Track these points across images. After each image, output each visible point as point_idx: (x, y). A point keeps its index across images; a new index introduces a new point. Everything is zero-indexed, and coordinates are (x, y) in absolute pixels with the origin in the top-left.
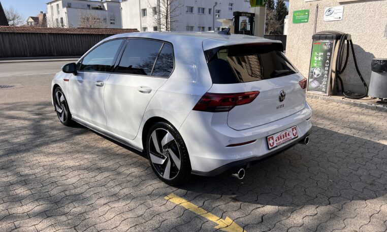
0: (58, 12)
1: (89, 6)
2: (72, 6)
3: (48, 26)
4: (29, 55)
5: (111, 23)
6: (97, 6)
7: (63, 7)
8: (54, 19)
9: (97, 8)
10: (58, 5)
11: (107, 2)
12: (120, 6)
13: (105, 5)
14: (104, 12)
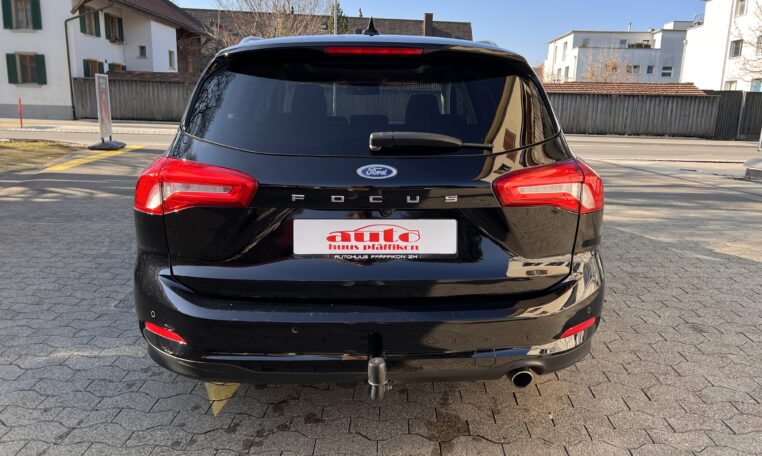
0: (564, 56)
1: (623, 42)
2: (591, 44)
5: (664, 75)
6: (640, 42)
7: (574, 47)
9: (639, 46)
10: (566, 43)
11: (663, 31)
12: (685, 38)
13: (658, 37)
14: (653, 53)
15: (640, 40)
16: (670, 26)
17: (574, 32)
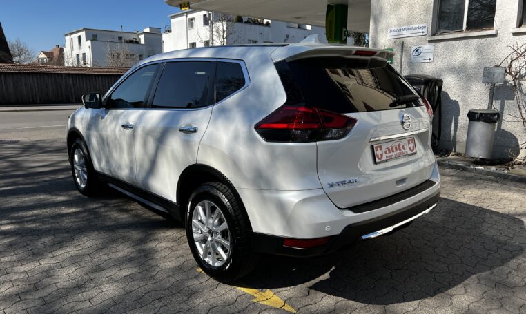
1: (120, 38)
2: (99, 38)
3: (66, 65)
4: (38, 101)
6: (131, 39)
7: (87, 39)
8: (74, 55)
9: (131, 42)
10: (79, 37)
11: (145, 33)
12: (162, 39)
13: (142, 37)
14: (141, 46)
15: (131, 37)
16: (147, 30)
17: (84, 29)
